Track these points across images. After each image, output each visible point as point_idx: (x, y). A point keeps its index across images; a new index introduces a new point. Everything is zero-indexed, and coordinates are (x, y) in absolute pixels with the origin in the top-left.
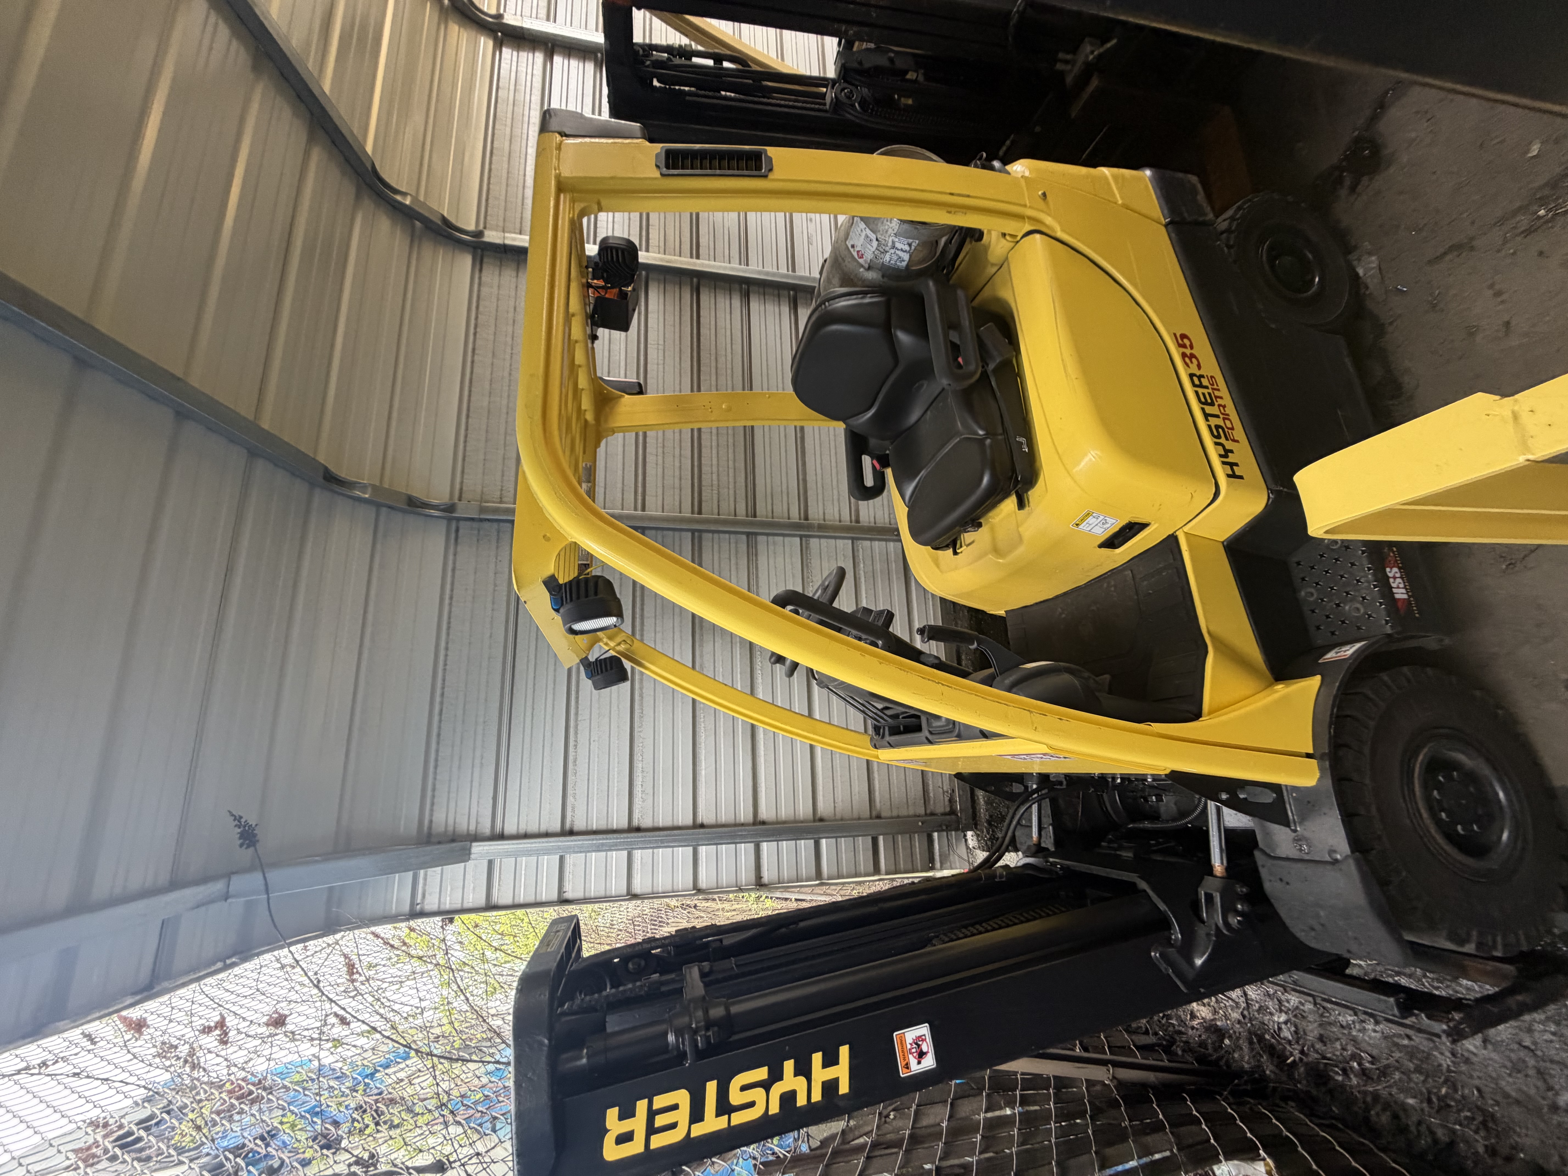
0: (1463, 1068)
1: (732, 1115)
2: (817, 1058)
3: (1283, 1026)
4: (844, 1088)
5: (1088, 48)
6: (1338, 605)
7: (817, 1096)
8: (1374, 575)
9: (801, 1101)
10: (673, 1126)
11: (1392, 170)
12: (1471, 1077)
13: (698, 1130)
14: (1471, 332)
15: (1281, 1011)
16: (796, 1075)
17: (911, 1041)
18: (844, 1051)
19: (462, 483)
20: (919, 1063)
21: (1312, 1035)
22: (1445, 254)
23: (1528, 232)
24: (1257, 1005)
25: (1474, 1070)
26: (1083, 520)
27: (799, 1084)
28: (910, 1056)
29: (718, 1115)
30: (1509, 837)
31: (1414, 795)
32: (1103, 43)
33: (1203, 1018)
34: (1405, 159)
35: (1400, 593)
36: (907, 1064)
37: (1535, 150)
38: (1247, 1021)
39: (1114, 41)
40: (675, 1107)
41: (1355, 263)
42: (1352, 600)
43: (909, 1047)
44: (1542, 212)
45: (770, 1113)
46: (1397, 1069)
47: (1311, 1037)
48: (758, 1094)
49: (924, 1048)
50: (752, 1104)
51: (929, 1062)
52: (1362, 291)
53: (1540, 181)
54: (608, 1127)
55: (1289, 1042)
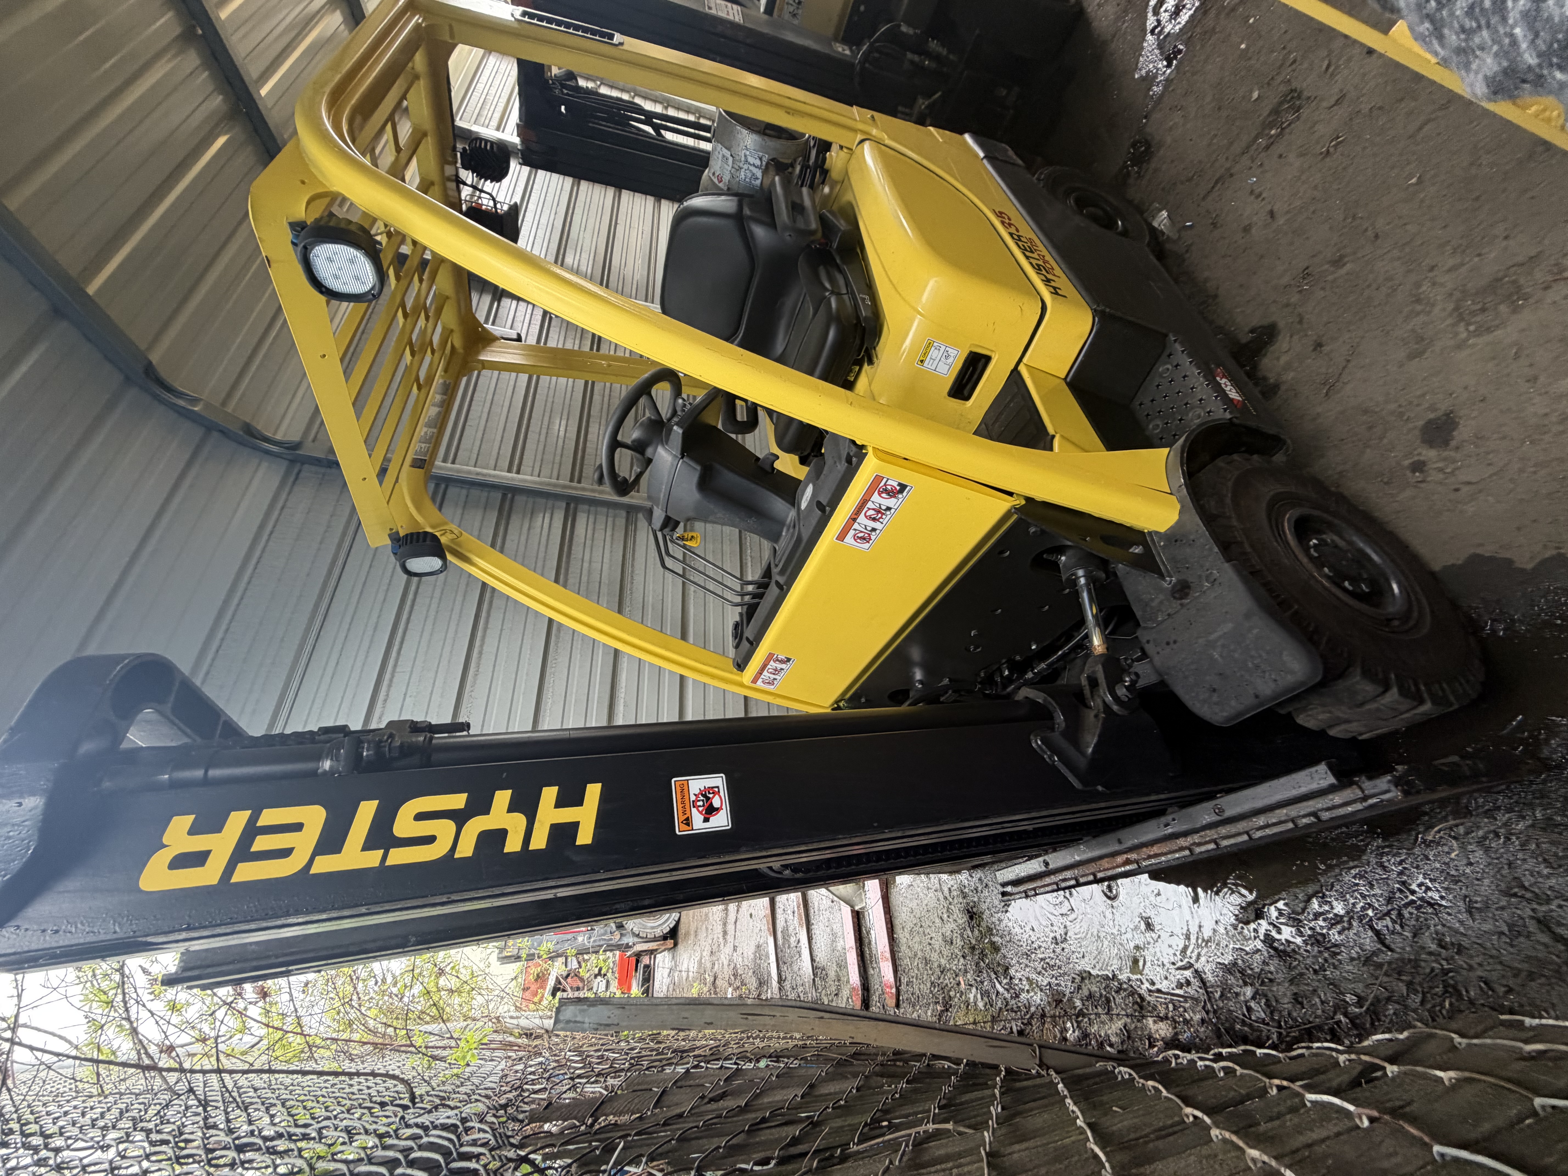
0: (1460, 960)
1: (392, 851)
2: (550, 794)
3: (1252, 1004)
4: (585, 837)
5: (921, 101)
6: (1180, 420)
7: (539, 842)
8: (1204, 376)
9: (513, 845)
10: (285, 853)
11: (1162, 152)
12: (1471, 968)
13: (325, 864)
14: (1247, 229)
15: (1245, 984)
16: (510, 810)
17: (697, 792)
18: (593, 791)
19: (317, 433)
20: (706, 820)
21: (1286, 1000)
22: (1213, 187)
23: (1267, 148)
24: (1219, 990)
25: (1471, 957)
26: (925, 354)
27: (516, 823)
28: (694, 810)
29: (368, 846)
30: (1399, 587)
31: (1288, 544)
32: (930, 97)
33: (1163, 1039)
34: (1169, 140)
35: (1234, 395)
36: (687, 819)
37: (1255, 95)
38: (1211, 1015)
39: (939, 94)
40: (298, 827)
41: (1150, 219)
42: (1192, 408)
43: (693, 798)
44: (1273, 132)
45: (457, 856)
46: (1389, 999)
47: (1286, 1004)
48: (445, 829)
49: (716, 802)
50: (430, 840)
51: (721, 821)
52: (1161, 239)
53: (1265, 114)
54: (165, 841)
55: (1263, 1022)
